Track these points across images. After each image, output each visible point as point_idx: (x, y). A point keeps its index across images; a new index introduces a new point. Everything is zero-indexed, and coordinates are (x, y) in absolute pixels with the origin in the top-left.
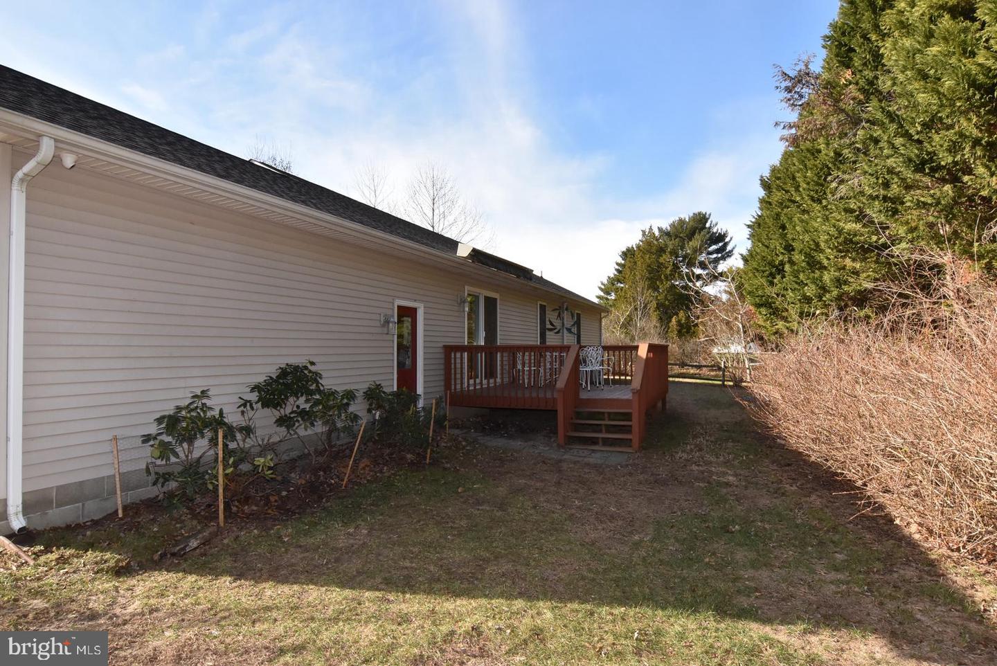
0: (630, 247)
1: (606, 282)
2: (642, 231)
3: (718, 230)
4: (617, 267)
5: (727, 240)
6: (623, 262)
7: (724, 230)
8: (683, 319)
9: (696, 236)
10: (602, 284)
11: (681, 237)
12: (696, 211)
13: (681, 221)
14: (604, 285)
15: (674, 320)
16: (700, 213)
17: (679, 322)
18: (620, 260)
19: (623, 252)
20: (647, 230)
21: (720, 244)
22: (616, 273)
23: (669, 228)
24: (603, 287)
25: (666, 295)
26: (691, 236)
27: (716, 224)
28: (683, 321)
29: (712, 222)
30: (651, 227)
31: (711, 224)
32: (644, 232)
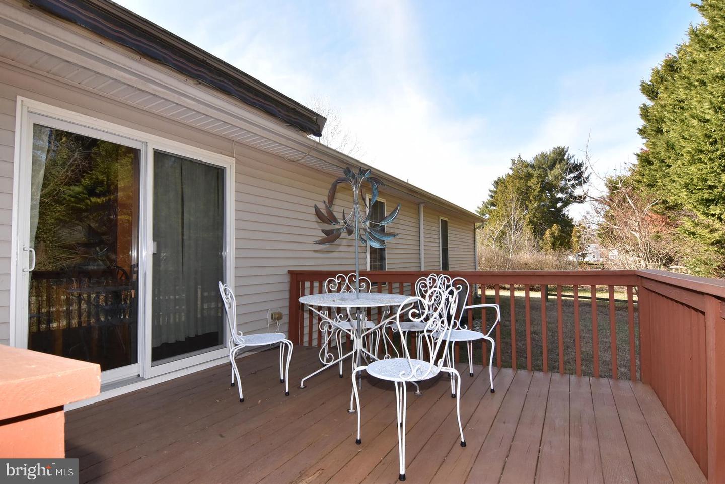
0: (501, 177)
1: (481, 206)
2: (512, 160)
3: (575, 161)
4: (491, 194)
5: (583, 169)
6: (495, 189)
7: (580, 161)
8: (557, 232)
9: (558, 166)
10: (478, 208)
11: (543, 168)
12: (556, 146)
13: (544, 156)
14: (480, 208)
15: (548, 233)
16: (559, 148)
17: (552, 235)
18: (493, 188)
19: (495, 182)
20: (516, 159)
21: (577, 173)
22: (490, 198)
23: (533, 162)
24: (479, 210)
25: (534, 214)
26: (552, 166)
27: (573, 156)
28: (556, 234)
29: (569, 155)
30: (519, 156)
31: (569, 156)
32: (513, 161)
